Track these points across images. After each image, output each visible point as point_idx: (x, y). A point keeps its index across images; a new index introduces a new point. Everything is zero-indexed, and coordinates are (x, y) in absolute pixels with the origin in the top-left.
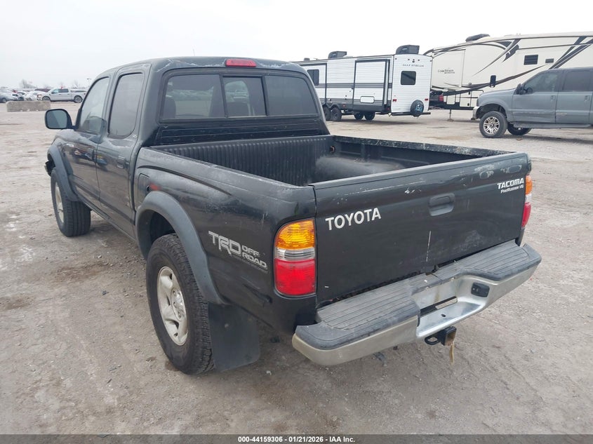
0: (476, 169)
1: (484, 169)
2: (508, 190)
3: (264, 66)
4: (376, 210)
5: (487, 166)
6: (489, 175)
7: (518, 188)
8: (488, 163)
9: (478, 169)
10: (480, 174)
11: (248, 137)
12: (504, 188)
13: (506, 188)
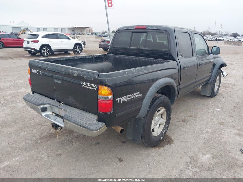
0: (69, 71)
1: (73, 72)
2: (87, 87)
3: (150, 28)
4: (41, 72)
5: (75, 71)
6: (75, 75)
7: (92, 88)
8: (75, 70)
9: (71, 71)
10: (71, 74)
11: (136, 56)
12: (84, 85)
13: (86, 86)
